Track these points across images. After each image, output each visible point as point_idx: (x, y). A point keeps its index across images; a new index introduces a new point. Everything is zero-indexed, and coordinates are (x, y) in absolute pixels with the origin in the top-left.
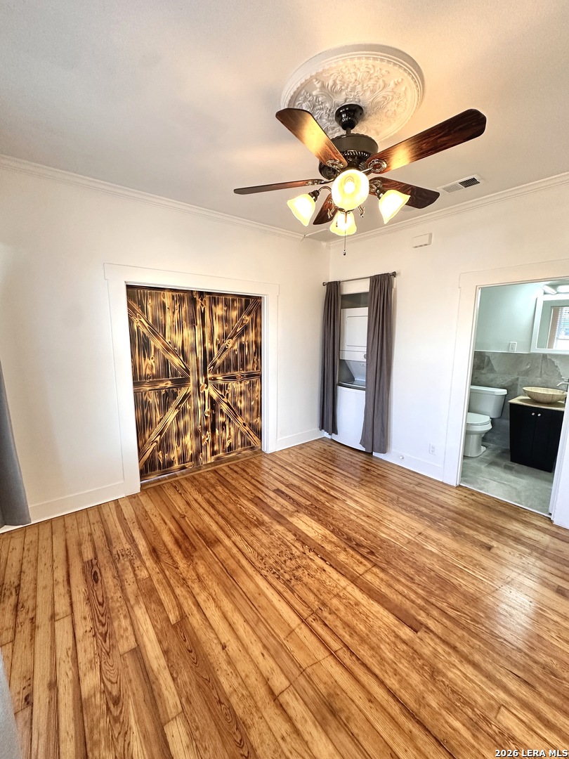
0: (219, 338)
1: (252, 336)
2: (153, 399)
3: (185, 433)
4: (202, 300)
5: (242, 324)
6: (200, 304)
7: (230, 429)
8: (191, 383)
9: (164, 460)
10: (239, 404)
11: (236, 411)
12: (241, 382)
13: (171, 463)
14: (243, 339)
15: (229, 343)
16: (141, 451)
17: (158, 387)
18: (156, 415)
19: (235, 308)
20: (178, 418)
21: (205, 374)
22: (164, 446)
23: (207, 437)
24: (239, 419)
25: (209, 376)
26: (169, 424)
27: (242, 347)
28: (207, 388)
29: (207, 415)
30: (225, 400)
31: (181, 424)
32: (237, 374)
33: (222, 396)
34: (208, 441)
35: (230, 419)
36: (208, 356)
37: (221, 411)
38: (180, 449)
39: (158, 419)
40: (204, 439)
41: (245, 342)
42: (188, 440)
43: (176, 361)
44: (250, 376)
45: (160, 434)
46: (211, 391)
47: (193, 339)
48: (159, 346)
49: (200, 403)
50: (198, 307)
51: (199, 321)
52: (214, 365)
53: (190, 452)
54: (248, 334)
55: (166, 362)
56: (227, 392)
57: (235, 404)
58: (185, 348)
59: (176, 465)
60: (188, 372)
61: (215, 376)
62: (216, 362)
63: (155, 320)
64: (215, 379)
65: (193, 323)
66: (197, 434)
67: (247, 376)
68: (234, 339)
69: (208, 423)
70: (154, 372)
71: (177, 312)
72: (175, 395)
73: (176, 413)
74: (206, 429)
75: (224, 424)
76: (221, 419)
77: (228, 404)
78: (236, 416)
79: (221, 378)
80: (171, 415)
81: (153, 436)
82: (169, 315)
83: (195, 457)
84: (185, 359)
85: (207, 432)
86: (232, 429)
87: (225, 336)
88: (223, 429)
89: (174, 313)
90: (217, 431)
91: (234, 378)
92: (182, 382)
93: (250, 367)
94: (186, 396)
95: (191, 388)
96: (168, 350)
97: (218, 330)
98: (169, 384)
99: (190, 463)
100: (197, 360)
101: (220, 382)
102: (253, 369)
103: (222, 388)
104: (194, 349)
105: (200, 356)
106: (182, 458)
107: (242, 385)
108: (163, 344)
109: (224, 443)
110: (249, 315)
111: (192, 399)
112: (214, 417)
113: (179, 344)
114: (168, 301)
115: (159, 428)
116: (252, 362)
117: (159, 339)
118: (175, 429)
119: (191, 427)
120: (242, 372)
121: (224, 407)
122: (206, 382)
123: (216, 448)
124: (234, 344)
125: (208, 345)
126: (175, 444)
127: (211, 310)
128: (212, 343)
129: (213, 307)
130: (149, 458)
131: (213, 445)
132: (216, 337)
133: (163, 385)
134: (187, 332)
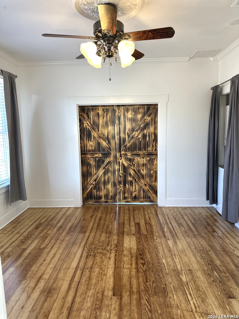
0: (129, 131)
1: (152, 129)
2: (92, 162)
3: (108, 183)
4: (119, 110)
5: (145, 122)
6: (118, 112)
7: (135, 186)
8: (112, 156)
9: (97, 195)
10: (142, 171)
11: (139, 176)
12: (143, 158)
13: (100, 198)
14: (145, 131)
15: (136, 134)
16: (84, 189)
17: (94, 156)
18: (94, 171)
19: (140, 113)
20: (105, 174)
21: (120, 151)
22: (97, 187)
23: (121, 188)
24: (142, 180)
25: (122, 153)
26: (100, 176)
27: (144, 136)
28: (121, 159)
29: (121, 175)
30: (132, 167)
31: (106, 177)
32: (140, 152)
33: (130, 165)
34: (121, 190)
35: (135, 180)
36: (122, 142)
37: (130, 174)
38: (105, 191)
39: (94, 173)
40: (119, 189)
41: (146, 133)
42: (109, 186)
43: (104, 144)
44: (150, 154)
45: (95, 181)
46: (123, 161)
47: (113, 132)
48: (96, 135)
49: (117, 167)
50: (117, 114)
51: (117, 122)
52: (125, 146)
53: (111, 194)
54: (149, 128)
55: (99, 144)
56: (134, 163)
57: (139, 171)
58: (109, 137)
59: (103, 199)
60: (110, 150)
61: (126, 153)
62: (127, 145)
63: (94, 122)
64: (126, 155)
65: (113, 123)
66: (115, 185)
67: (148, 155)
68: (139, 131)
69: (121, 179)
70: (93, 148)
71: (105, 117)
72: (103, 162)
73: (103, 171)
74: (120, 183)
75: (131, 182)
76: (130, 179)
77: (134, 170)
78: (139, 179)
79: (130, 154)
80: (101, 172)
81: (92, 181)
82: (101, 119)
83: (114, 198)
84: (109, 143)
85: (121, 185)
86: (137, 186)
87: (133, 130)
88: (131, 185)
89: (103, 118)
90: (127, 185)
91: (138, 155)
92: (107, 154)
93: (150, 149)
94: (109, 163)
95: (112, 159)
96: (100, 137)
97: (128, 126)
98: (100, 155)
99: (110, 200)
100: (116, 143)
101: (129, 157)
102: (152, 151)
103: (130, 160)
104: (114, 137)
105: (117, 141)
106: (107, 196)
107: (144, 160)
108: (98, 134)
109: (131, 193)
110: (149, 116)
111: (112, 164)
112: (125, 177)
113: (106, 134)
114: (100, 112)
115: (95, 177)
116: (151, 146)
117: (96, 132)
118: (103, 179)
119: (112, 180)
120: (144, 152)
121: (132, 172)
122: (121, 156)
123: (126, 195)
124: (139, 135)
125: (122, 135)
126: (103, 188)
127: (124, 115)
128: (125, 134)
129: (126, 113)
130: (89, 192)
131: (124, 193)
132: (127, 131)
133: (97, 155)
134: (110, 128)
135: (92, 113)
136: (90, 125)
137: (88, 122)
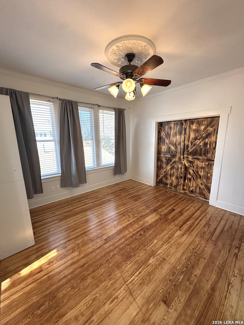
0: (192, 140)
1: (213, 138)
2: (164, 160)
3: (173, 176)
4: (185, 123)
5: (207, 132)
6: (184, 125)
7: (193, 182)
8: (177, 157)
9: (165, 182)
10: (200, 173)
11: (197, 175)
12: (202, 162)
13: (167, 184)
14: (207, 140)
15: (198, 142)
16: (157, 176)
17: (166, 156)
18: (164, 166)
19: (203, 125)
20: (171, 169)
21: (183, 155)
22: (165, 176)
23: (182, 181)
24: (199, 180)
25: (185, 156)
26: (168, 170)
27: (205, 144)
28: (184, 161)
29: (182, 172)
30: (192, 168)
31: (172, 172)
32: (200, 157)
33: (190, 166)
34: (181, 183)
35: (194, 178)
36: (186, 147)
37: (190, 173)
38: (170, 180)
39: (165, 167)
40: (180, 181)
41: (207, 142)
42: (174, 178)
43: (173, 148)
44: (208, 160)
45: (165, 172)
46: (185, 162)
47: (180, 140)
48: (168, 142)
49: (180, 166)
50: (184, 126)
51: (183, 132)
52: (188, 151)
53: (174, 184)
54: (211, 138)
55: (169, 148)
56: (194, 165)
57: (198, 172)
58: (177, 143)
59: (169, 186)
60: (177, 153)
61: (188, 156)
62: (189, 150)
63: (167, 133)
64: (188, 158)
65: (180, 133)
66: (177, 178)
67: (206, 160)
68: (201, 140)
69: (183, 175)
70: (165, 151)
71: (175, 129)
72: (171, 160)
73: (170, 167)
74: (181, 177)
75: (190, 179)
76: (189, 176)
77: (193, 171)
78: (197, 178)
79: (191, 158)
80: (169, 167)
81: (162, 172)
82: (172, 130)
83: (176, 187)
84: (176, 148)
85: (182, 179)
86: (194, 183)
87: (196, 139)
88: (189, 181)
89: (174, 130)
90: (186, 181)
91: (198, 159)
92: (174, 156)
93: (209, 155)
94: (175, 162)
95: (177, 159)
96: (170, 143)
97: (192, 136)
98: (169, 156)
99: (173, 188)
100: (181, 148)
101: (190, 160)
102: (212, 157)
103: (191, 162)
104: (180, 144)
105: (182, 147)
106: (171, 184)
107: (203, 164)
108: (169, 141)
109: (189, 188)
110: (212, 127)
111: (177, 163)
112: (186, 174)
113: (175, 141)
114: (172, 126)
115: (165, 170)
116: (211, 153)
117: (168, 139)
118: (170, 172)
119: (176, 174)
120: (204, 157)
121: (191, 172)
122: (184, 158)
123: (185, 188)
124: (200, 143)
125: (186, 143)
126: (169, 178)
127: (190, 127)
128: (189, 141)
129: (191, 126)
130: (161, 179)
131: (184, 186)
132: (190, 139)
133: (167, 156)
134: (178, 137)
135: (167, 126)
136: (164, 135)
137: (163, 133)
